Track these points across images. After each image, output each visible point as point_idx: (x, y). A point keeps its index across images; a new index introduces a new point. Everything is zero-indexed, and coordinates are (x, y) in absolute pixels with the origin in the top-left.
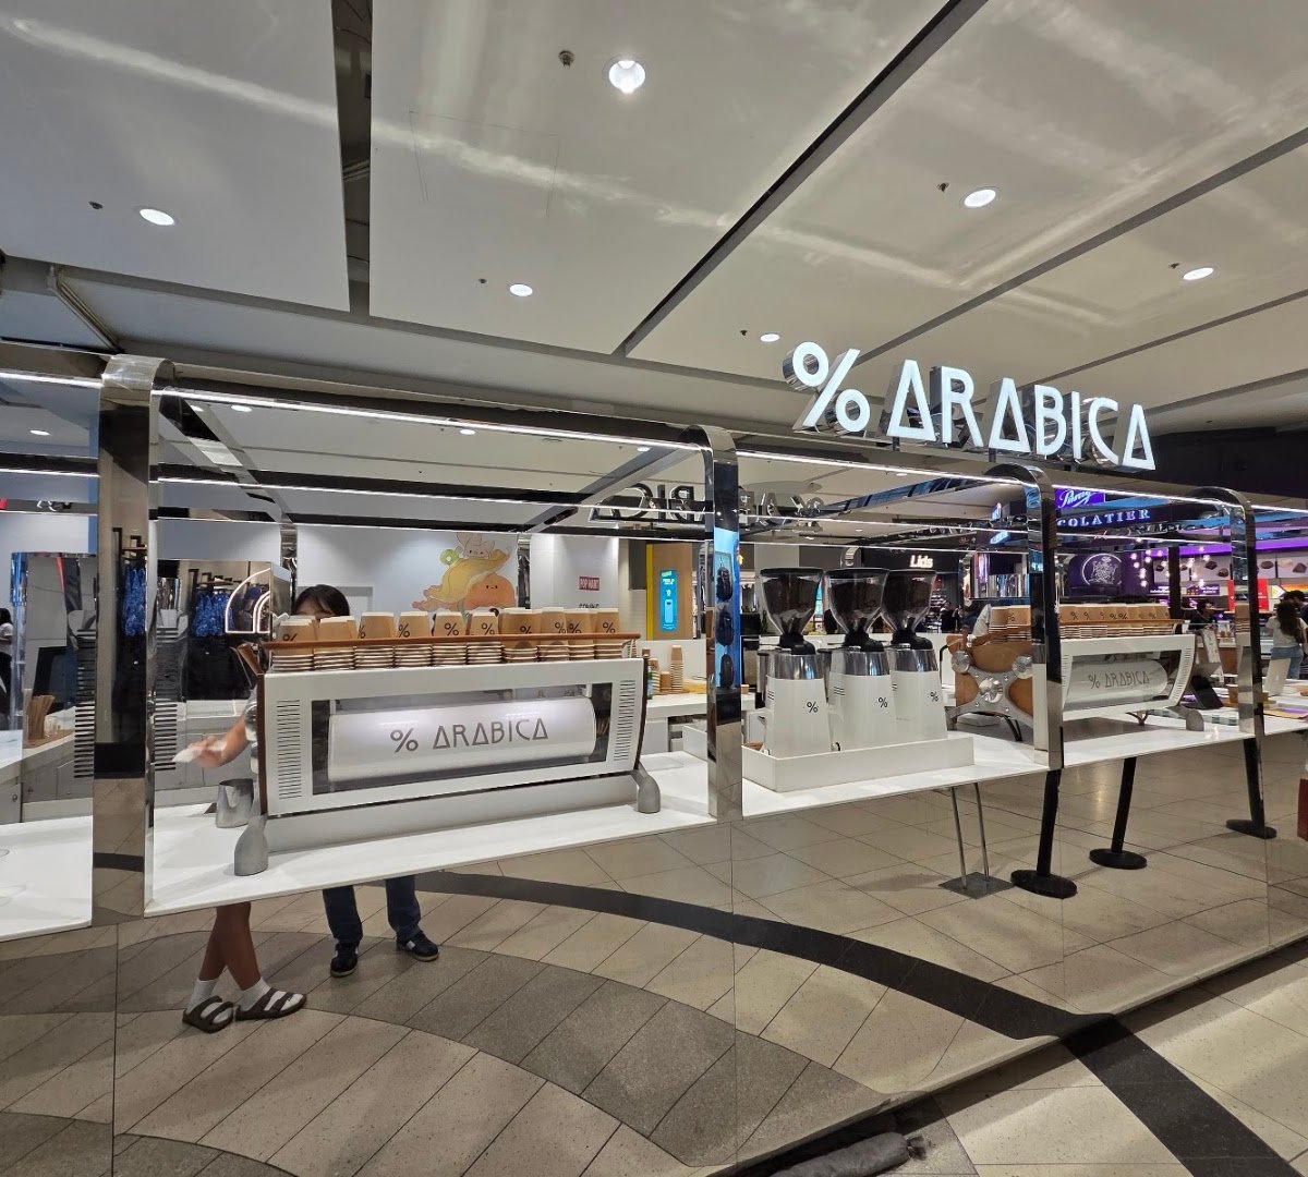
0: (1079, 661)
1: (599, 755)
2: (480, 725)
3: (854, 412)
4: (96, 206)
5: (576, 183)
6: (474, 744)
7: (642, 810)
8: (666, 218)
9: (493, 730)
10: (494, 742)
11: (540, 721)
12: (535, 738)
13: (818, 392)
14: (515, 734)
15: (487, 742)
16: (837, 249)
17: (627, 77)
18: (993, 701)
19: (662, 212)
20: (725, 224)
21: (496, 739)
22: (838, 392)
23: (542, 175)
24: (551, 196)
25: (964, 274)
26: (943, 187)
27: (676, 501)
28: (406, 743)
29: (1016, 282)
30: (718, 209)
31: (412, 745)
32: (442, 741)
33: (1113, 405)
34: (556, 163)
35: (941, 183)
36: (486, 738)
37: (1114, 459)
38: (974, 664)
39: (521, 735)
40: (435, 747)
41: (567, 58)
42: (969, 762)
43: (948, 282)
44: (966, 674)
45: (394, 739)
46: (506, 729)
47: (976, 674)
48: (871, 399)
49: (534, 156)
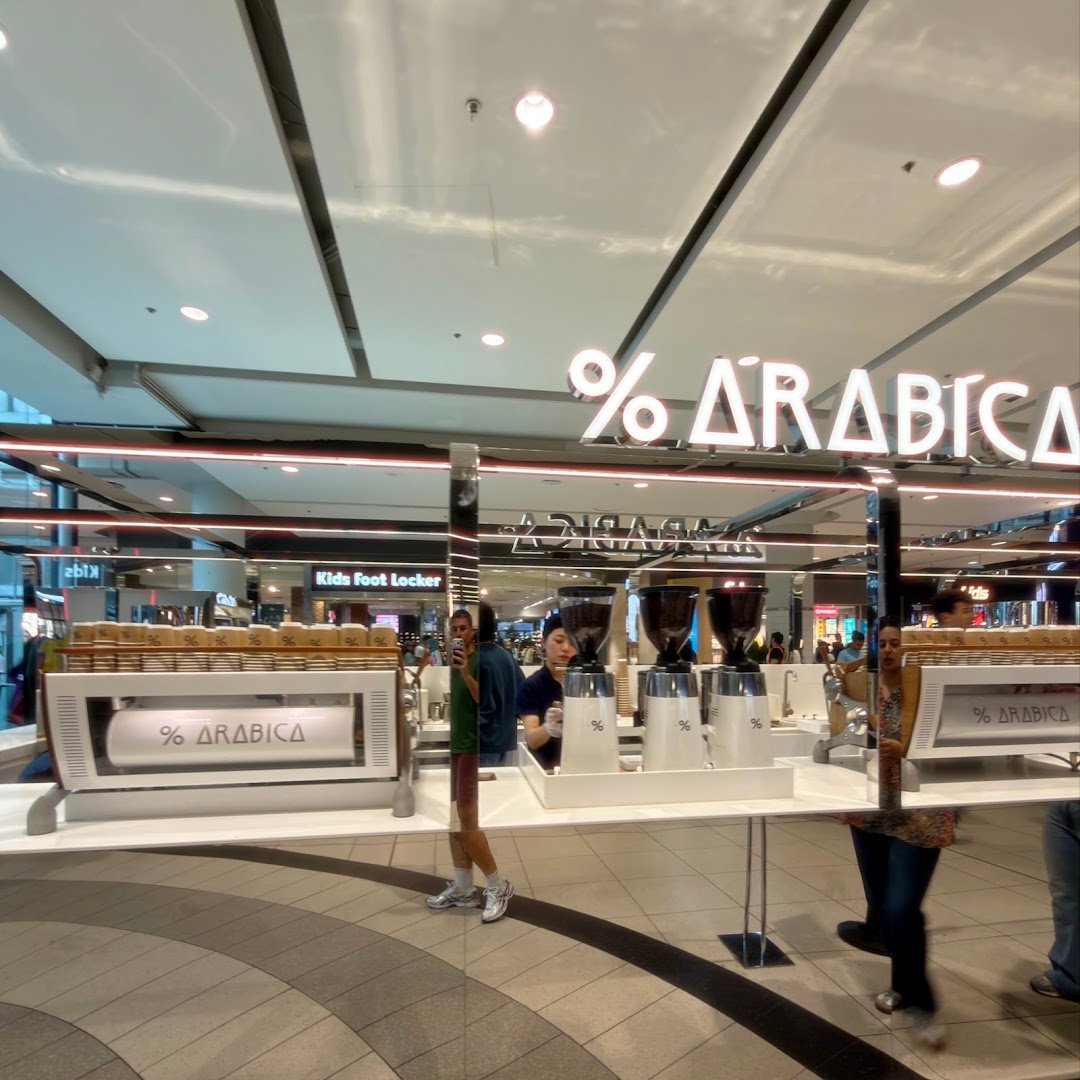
0: (953, 692)
1: (359, 761)
2: (241, 727)
3: (646, 418)
4: (151, 310)
5: (515, 228)
6: (235, 742)
7: (397, 815)
8: (610, 249)
9: (253, 731)
10: (253, 741)
11: (298, 726)
12: (292, 740)
13: (601, 400)
14: (274, 737)
15: (246, 742)
16: (798, 256)
17: (535, 113)
18: (859, 733)
19: (602, 244)
20: (672, 246)
21: (255, 739)
22: (628, 399)
23: (481, 226)
24: (495, 245)
25: (960, 264)
26: (909, 167)
27: (601, 529)
28: (174, 739)
29: (1031, 264)
30: (659, 232)
31: (178, 740)
32: (205, 740)
33: (1021, 390)
34: (492, 213)
35: (906, 162)
36: (245, 737)
37: (1018, 454)
38: (846, 692)
39: (280, 738)
40: (199, 742)
41: (474, 106)
42: (788, 795)
43: (941, 276)
44: (838, 703)
45: (164, 734)
46: (265, 730)
47: (846, 702)
48: (670, 404)
49: (470, 210)
